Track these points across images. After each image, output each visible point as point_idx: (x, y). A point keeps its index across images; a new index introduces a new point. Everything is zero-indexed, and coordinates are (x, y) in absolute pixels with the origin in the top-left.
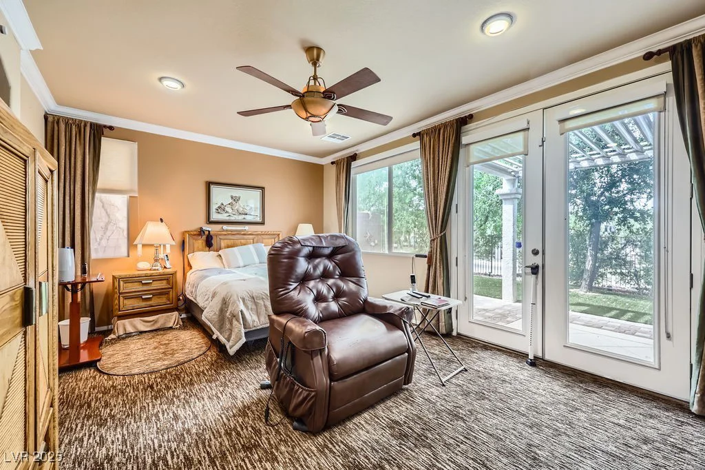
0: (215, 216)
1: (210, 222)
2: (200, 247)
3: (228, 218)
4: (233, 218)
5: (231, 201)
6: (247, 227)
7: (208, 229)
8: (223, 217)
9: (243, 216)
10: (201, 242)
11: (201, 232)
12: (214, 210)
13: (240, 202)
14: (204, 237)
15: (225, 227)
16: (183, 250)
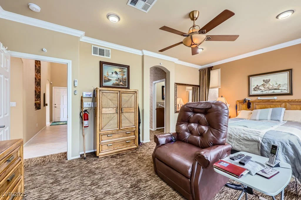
0: (253, 93)
1: (250, 96)
2: (245, 108)
3: (261, 93)
4: (265, 93)
5: (263, 83)
6: (275, 98)
7: (249, 99)
8: (258, 92)
9: (273, 91)
10: (245, 106)
11: (245, 101)
12: (253, 89)
13: (270, 82)
14: (246, 103)
15: (259, 98)
16: (236, 109)
